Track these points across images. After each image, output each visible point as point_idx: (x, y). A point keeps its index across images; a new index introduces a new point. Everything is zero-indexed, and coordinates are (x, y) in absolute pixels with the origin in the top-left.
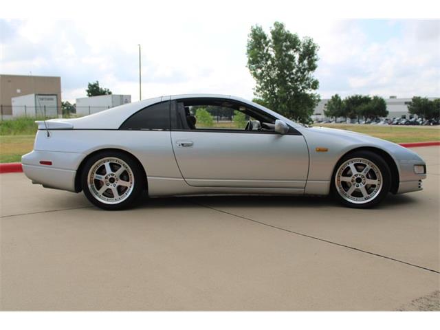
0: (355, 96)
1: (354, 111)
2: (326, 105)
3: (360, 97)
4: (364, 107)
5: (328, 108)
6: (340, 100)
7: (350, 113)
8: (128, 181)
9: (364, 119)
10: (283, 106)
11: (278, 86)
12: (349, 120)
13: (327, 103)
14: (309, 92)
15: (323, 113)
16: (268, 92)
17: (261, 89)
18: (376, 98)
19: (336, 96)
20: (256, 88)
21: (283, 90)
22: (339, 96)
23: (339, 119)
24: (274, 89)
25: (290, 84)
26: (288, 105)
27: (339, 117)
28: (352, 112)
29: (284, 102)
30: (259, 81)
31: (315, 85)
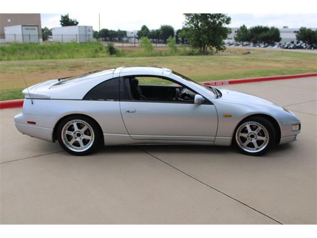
0: (257, 26)
1: (256, 38)
2: (236, 32)
3: (261, 27)
4: (264, 34)
5: (237, 35)
6: (246, 29)
7: (252, 39)
8: (90, 135)
9: (263, 43)
10: (204, 36)
11: (201, 21)
12: (252, 44)
13: (236, 30)
14: (224, 25)
15: (233, 38)
16: (193, 26)
17: (188, 23)
18: (273, 28)
19: (244, 26)
20: (185, 23)
21: (205, 24)
22: (246, 26)
23: (245, 43)
24: (198, 23)
25: (210, 19)
26: (208, 36)
27: (245, 41)
28: (255, 38)
29: (204, 34)
30: (188, 18)
31: (228, 21)
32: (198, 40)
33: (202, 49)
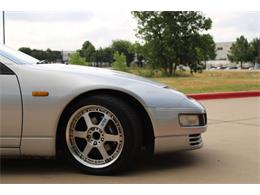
2: (231, 48)
5: (233, 52)
6: (246, 43)
10: (169, 49)
11: (164, 26)
12: (257, 65)
13: (231, 46)
14: (202, 32)
15: (227, 58)
16: (152, 34)
17: (144, 30)
19: (242, 37)
22: (245, 37)
24: (159, 29)
25: (179, 23)
26: (176, 49)
27: (245, 62)
31: (208, 24)
32: (160, 55)
33: (168, 70)
